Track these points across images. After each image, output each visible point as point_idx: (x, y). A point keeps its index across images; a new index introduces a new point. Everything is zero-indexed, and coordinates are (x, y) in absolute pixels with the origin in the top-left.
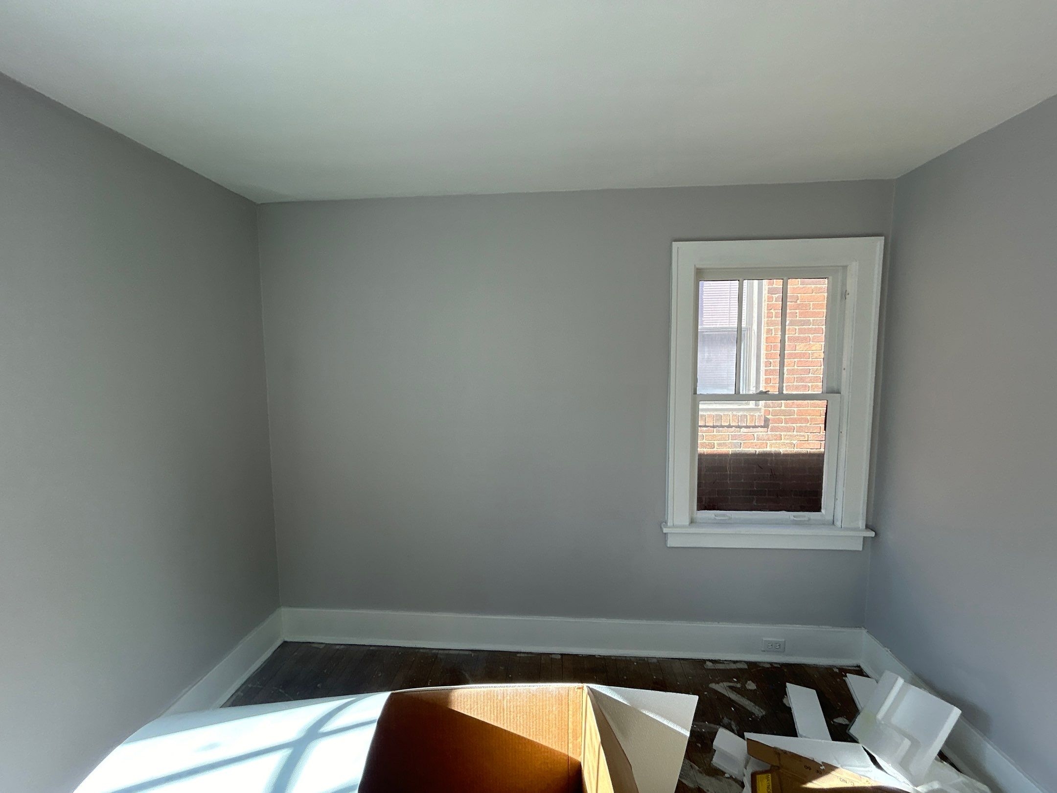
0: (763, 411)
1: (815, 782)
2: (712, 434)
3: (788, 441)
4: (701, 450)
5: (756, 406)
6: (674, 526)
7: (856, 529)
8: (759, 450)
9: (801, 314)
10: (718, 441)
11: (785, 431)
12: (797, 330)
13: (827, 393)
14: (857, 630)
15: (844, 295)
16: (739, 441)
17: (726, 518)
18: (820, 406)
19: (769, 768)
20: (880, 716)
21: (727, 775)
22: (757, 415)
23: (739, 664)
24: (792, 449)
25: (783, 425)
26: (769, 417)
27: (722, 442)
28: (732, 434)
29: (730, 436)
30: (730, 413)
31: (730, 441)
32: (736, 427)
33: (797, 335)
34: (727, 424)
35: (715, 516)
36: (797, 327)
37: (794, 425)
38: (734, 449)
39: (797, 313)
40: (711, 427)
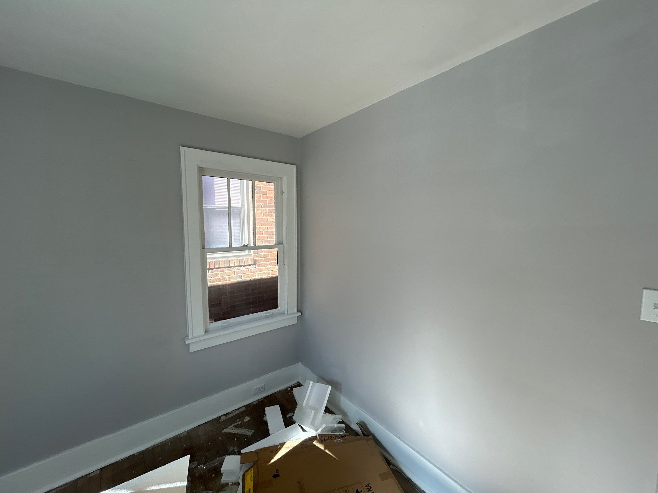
0: (253, 256)
1: (275, 457)
2: (224, 272)
3: (267, 271)
4: (210, 284)
5: (249, 253)
6: (193, 338)
7: (294, 313)
8: (252, 278)
9: (269, 201)
10: (228, 276)
11: (265, 266)
12: (268, 210)
13: (278, 244)
14: (297, 364)
15: (282, 193)
16: (241, 275)
17: (228, 324)
18: (274, 251)
19: (252, 464)
20: (304, 405)
21: (229, 485)
22: (250, 259)
23: (240, 409)
24: (269, 276)
25: (264, 263)
26: (257, 259)
27: (231, 276)
28: (236, 271)
29: (235, 272)
30: (235, 258)
31: (235, 275)
32: (238, 266)
33: (268, 213)
34: (233, 265)
35: (221, 324)
36: (267, 209)
37: (269, 262)
38: (239, 280)
39: (267, 201)
40: (224, 268)
